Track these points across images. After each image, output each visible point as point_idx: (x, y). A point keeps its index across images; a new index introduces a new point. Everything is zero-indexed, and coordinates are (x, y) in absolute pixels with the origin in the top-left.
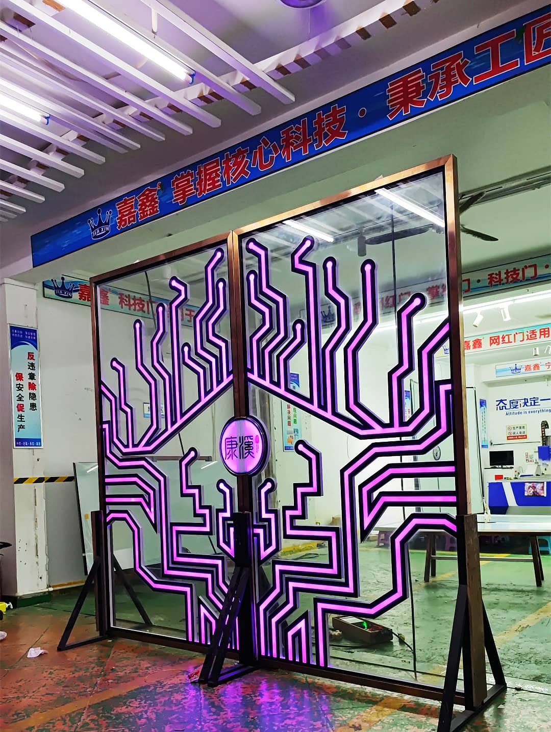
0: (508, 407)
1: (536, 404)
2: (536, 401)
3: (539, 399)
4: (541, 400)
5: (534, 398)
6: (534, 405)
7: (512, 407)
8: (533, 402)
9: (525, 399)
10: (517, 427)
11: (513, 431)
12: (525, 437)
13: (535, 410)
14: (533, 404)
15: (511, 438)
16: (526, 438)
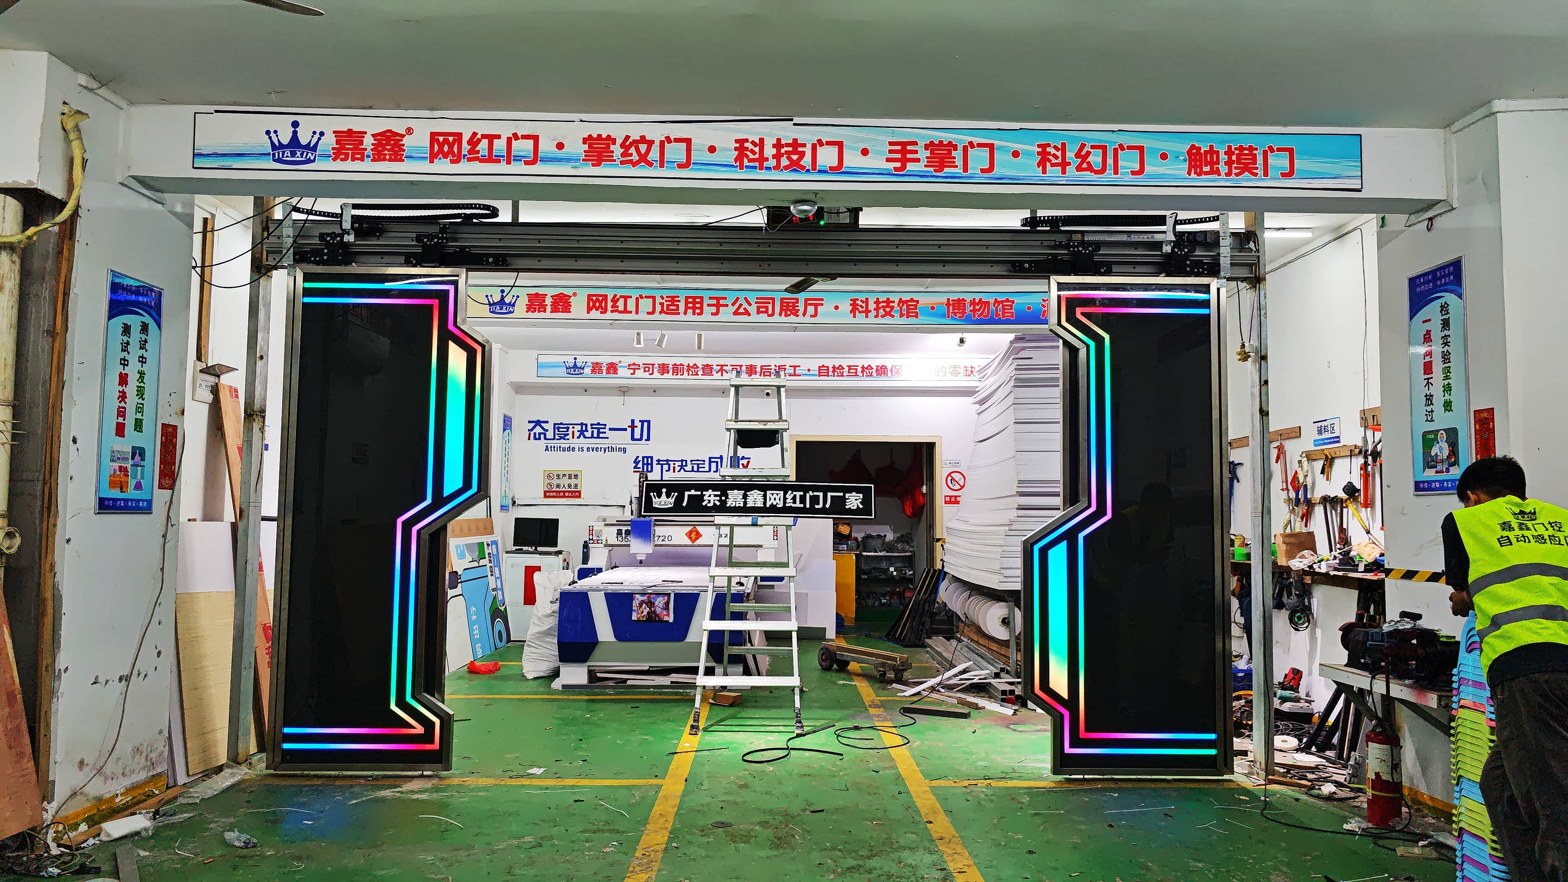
0: (550, 435)
1: (601, 435)
2: (601, 430)
3: (607, 428)
4: (610, 429)
5: (599, 424)
6: (598, 437)
7: (557, 437)
8: (595, 431)
9: (582, 424)
10: (564, 475)
11: (555, 482)
12: (577, 494)
13: (599, 446)
14: (595, 435)
15: (552, 494)
16: (579, 497)
